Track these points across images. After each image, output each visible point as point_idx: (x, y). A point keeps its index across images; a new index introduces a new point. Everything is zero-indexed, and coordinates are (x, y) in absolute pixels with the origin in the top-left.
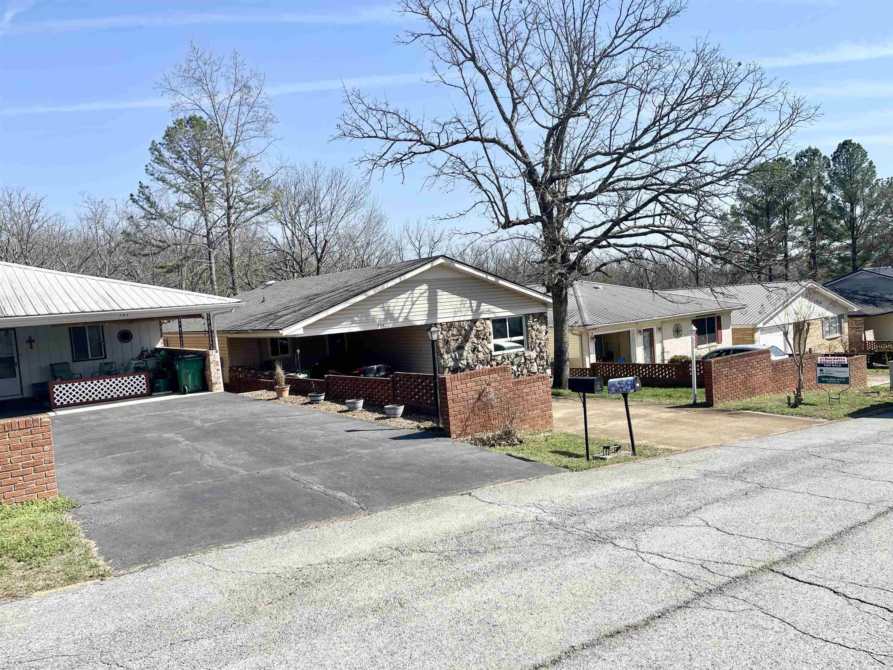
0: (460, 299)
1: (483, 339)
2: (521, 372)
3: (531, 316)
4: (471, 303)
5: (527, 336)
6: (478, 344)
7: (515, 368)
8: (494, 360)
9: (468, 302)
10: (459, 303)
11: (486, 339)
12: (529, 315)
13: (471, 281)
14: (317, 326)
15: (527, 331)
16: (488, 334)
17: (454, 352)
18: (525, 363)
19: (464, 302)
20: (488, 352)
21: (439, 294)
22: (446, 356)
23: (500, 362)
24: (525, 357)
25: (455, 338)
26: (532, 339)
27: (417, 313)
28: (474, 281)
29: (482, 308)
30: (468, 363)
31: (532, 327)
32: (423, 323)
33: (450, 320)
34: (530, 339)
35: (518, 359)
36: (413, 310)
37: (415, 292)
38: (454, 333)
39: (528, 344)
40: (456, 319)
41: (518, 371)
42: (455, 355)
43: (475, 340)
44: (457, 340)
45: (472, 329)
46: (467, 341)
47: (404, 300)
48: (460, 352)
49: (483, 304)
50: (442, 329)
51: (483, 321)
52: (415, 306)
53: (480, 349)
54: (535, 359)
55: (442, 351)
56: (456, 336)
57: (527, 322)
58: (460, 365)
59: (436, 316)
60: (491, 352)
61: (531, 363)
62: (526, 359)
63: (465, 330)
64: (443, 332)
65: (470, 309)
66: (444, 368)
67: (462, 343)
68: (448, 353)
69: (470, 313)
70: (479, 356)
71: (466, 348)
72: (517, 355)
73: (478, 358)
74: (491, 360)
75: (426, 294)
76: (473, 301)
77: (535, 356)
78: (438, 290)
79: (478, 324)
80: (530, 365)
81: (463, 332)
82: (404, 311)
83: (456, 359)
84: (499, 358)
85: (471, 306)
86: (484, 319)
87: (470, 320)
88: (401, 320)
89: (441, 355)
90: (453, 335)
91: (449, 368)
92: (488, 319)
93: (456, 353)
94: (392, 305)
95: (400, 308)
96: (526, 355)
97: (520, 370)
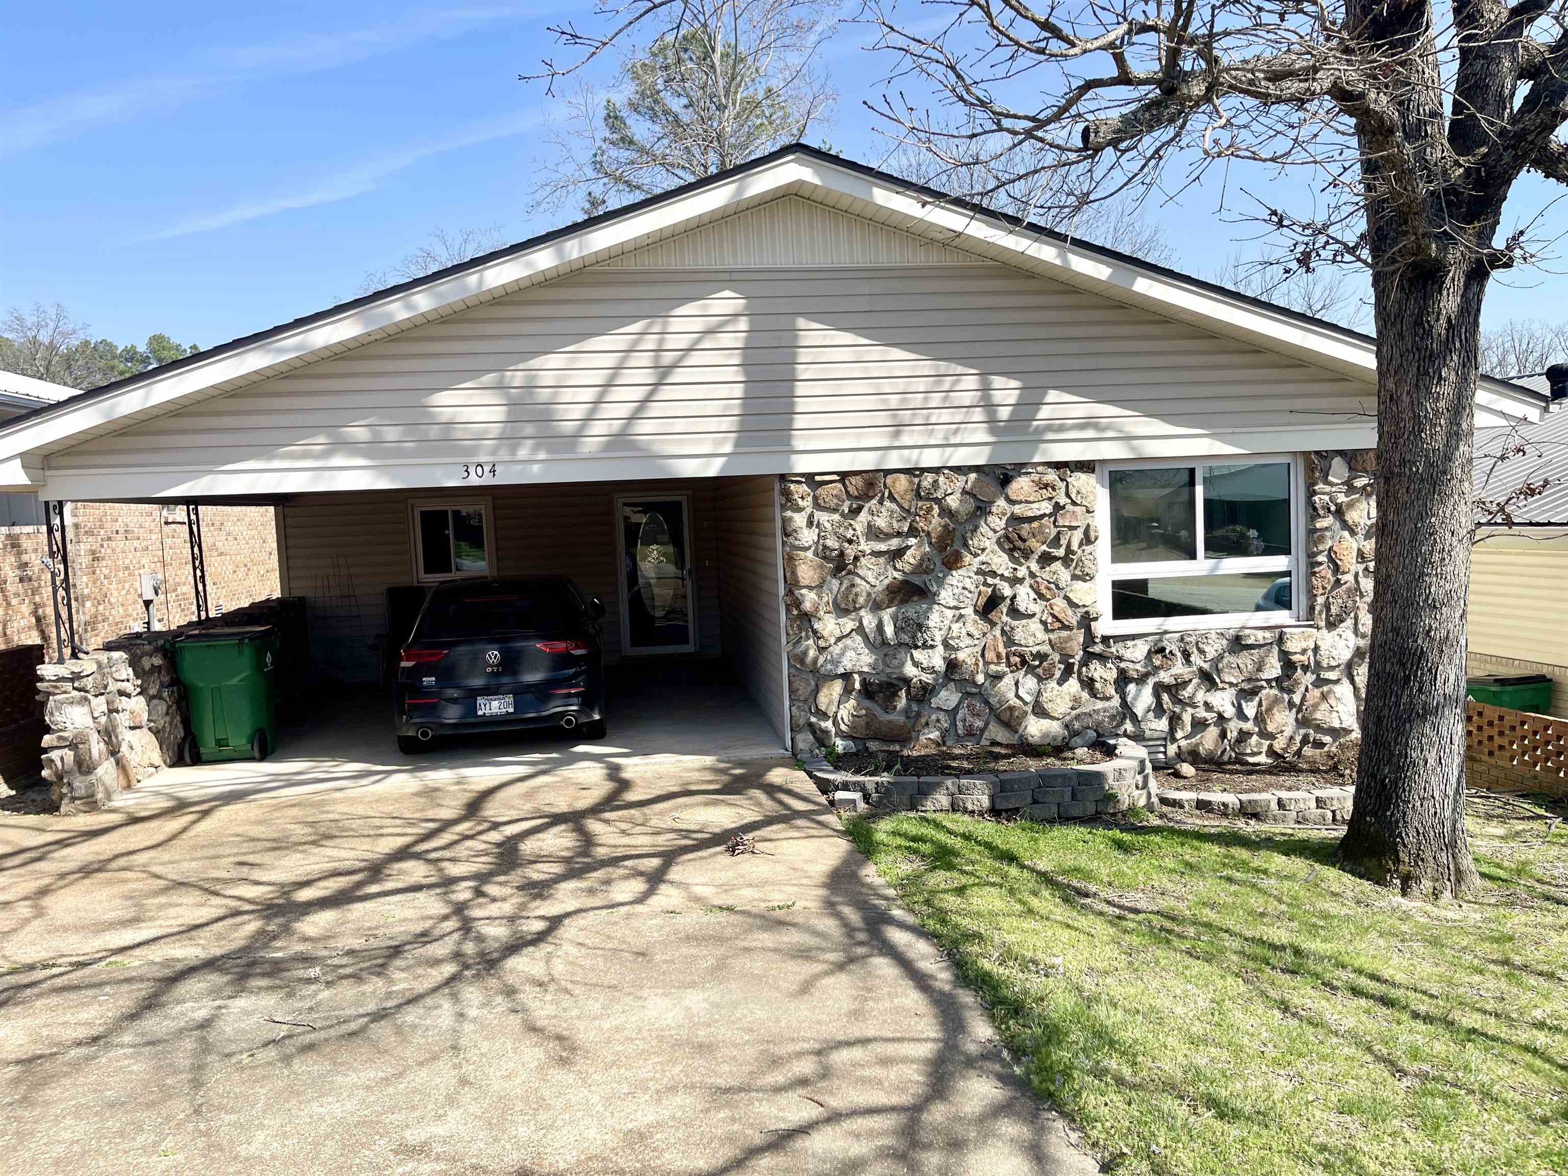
0: (927, 367)
1: (1046, 559)
2: (1260, 719)
3: (1338, 464)
4: (986, 389)
5: (1311, 555)
6: (1015, 581)
7: (1223, 701)
8: (1102, 658)
9: (971, 382)
10: (921, 385)
11: (1066, 561)
12: (1325, 456)
13: (997, 284)
14: (79, 460)
15: (1312, 532)
16: (1078, 536)
17: (877, 607)
18: (1285, 682)
19: (947, 383)
20: (1072, 618)
21: (807, 338)
22: (829, 626)
23: (1135, 669)
24: (1285, 657)
25: (883, 547)
26: (1336, 569)
27: (680, 425)
28: (1009, 284)
29: (1044, 412)
30: (952, 666)
31: (1339, 513)
32: (713, 469)
33: (866, 462)
34: (1325, 571)
35: (1246, 660)
36: (655, 409)
37: (676, 325)
38: (881, 522)
39: (1312, 597)
40: (894, 461)
41: (1241, 715)
42: (880, 627)
43: (1001, 562)
44: (898, 553)
45: (982, 509)
46: (953, 563)
47: (610, 360)
48: (910, 611)
49: (1052, 396)
50: (817, 505)
51: (1051, 476)
52: (665, 392)
53: (1025, 598)
54: (1349, 668)
55: (809, 599)
56: (888, 536)
57: (1311, 493)
58: (910, 670)
59: (787, 440)
60: (1087, 621)
61: (1320, 682)
62: (1288, 665)
63: (946, 512)
64: (823, 517)
65: (978, 415)
66: (821, 678)
67: (922, 568)
68: (842, 609)
69: (981, 435)
70: (1018, 636)
71: (946, 596)
72: (1237, 644)
73: (1010, 641)
74: (1089, 657)
75: (733, 339)
76: (998, 381)
77: (1346, 655)
78: (802, 323)
79: (1021, 486)
80: (1315, 694)
81: (936, 523)
82: (607, 411)
83: (884, 643)
84: (1137, 652)
85: (989, 406)
86: (1058, 466)
87: (977, 469)
88: (590, 445)
89: (805, 619)
90: (873, 533)
91: (847, 677)
92: (1086, 466)
93: (887, 615)
94: (547, 379)
95: (589, 395)
96: (1292, 646)
97: (1250, 709)
